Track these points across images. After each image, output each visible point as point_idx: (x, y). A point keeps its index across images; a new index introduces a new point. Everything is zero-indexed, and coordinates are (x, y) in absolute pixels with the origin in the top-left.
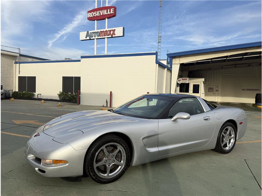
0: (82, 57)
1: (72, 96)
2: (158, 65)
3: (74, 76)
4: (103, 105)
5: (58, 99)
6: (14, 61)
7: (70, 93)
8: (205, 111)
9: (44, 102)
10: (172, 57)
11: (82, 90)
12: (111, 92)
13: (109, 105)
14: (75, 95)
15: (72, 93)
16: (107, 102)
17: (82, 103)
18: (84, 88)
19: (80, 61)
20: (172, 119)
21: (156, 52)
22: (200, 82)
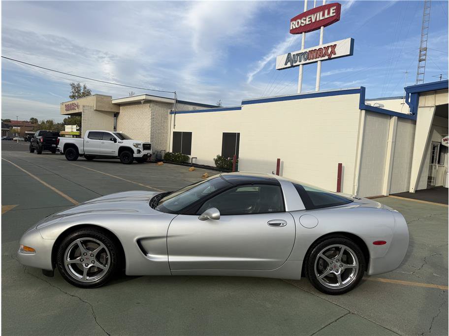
0: (244, 103)
2: (364, 112)
6: (169, 111)
8: (287, 210)
12: (279, 160)
19: (240, 108)
21: (362, 87)
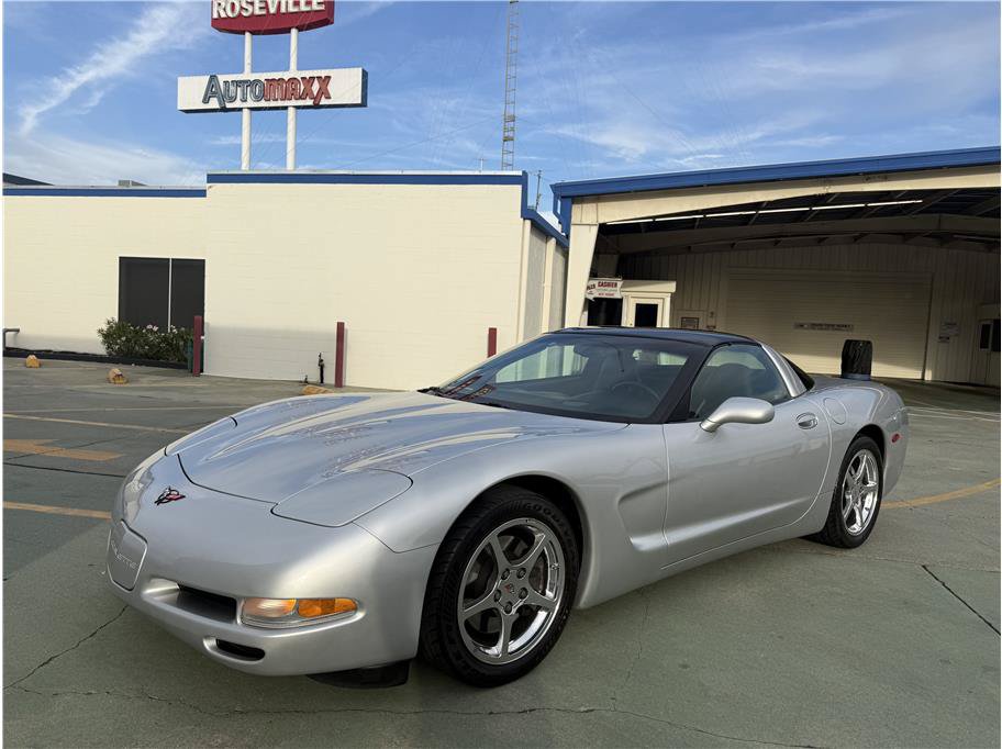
0: (213, 178)
1: (165, 339)
2: (528, 223)
3: (171, 256)
4: (303, 379)
5: (101, 350)
7: (156, 329)
8: (793, 395)
9: (40, 365)
10: (571, 196)
11: (210, 316)
12: (341, 327)
13: (330, 378)
14: (180, 336)
15: (163, 327)
16: (322, 367)
17: (210, 369)
18: (220, 308)
19: (202, 193)
20: (707, 424)
21: (524, 172)
22: (660, 294)
